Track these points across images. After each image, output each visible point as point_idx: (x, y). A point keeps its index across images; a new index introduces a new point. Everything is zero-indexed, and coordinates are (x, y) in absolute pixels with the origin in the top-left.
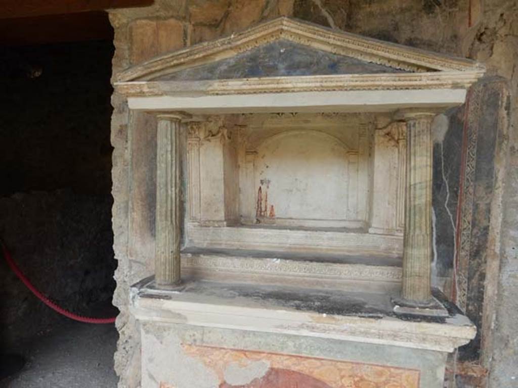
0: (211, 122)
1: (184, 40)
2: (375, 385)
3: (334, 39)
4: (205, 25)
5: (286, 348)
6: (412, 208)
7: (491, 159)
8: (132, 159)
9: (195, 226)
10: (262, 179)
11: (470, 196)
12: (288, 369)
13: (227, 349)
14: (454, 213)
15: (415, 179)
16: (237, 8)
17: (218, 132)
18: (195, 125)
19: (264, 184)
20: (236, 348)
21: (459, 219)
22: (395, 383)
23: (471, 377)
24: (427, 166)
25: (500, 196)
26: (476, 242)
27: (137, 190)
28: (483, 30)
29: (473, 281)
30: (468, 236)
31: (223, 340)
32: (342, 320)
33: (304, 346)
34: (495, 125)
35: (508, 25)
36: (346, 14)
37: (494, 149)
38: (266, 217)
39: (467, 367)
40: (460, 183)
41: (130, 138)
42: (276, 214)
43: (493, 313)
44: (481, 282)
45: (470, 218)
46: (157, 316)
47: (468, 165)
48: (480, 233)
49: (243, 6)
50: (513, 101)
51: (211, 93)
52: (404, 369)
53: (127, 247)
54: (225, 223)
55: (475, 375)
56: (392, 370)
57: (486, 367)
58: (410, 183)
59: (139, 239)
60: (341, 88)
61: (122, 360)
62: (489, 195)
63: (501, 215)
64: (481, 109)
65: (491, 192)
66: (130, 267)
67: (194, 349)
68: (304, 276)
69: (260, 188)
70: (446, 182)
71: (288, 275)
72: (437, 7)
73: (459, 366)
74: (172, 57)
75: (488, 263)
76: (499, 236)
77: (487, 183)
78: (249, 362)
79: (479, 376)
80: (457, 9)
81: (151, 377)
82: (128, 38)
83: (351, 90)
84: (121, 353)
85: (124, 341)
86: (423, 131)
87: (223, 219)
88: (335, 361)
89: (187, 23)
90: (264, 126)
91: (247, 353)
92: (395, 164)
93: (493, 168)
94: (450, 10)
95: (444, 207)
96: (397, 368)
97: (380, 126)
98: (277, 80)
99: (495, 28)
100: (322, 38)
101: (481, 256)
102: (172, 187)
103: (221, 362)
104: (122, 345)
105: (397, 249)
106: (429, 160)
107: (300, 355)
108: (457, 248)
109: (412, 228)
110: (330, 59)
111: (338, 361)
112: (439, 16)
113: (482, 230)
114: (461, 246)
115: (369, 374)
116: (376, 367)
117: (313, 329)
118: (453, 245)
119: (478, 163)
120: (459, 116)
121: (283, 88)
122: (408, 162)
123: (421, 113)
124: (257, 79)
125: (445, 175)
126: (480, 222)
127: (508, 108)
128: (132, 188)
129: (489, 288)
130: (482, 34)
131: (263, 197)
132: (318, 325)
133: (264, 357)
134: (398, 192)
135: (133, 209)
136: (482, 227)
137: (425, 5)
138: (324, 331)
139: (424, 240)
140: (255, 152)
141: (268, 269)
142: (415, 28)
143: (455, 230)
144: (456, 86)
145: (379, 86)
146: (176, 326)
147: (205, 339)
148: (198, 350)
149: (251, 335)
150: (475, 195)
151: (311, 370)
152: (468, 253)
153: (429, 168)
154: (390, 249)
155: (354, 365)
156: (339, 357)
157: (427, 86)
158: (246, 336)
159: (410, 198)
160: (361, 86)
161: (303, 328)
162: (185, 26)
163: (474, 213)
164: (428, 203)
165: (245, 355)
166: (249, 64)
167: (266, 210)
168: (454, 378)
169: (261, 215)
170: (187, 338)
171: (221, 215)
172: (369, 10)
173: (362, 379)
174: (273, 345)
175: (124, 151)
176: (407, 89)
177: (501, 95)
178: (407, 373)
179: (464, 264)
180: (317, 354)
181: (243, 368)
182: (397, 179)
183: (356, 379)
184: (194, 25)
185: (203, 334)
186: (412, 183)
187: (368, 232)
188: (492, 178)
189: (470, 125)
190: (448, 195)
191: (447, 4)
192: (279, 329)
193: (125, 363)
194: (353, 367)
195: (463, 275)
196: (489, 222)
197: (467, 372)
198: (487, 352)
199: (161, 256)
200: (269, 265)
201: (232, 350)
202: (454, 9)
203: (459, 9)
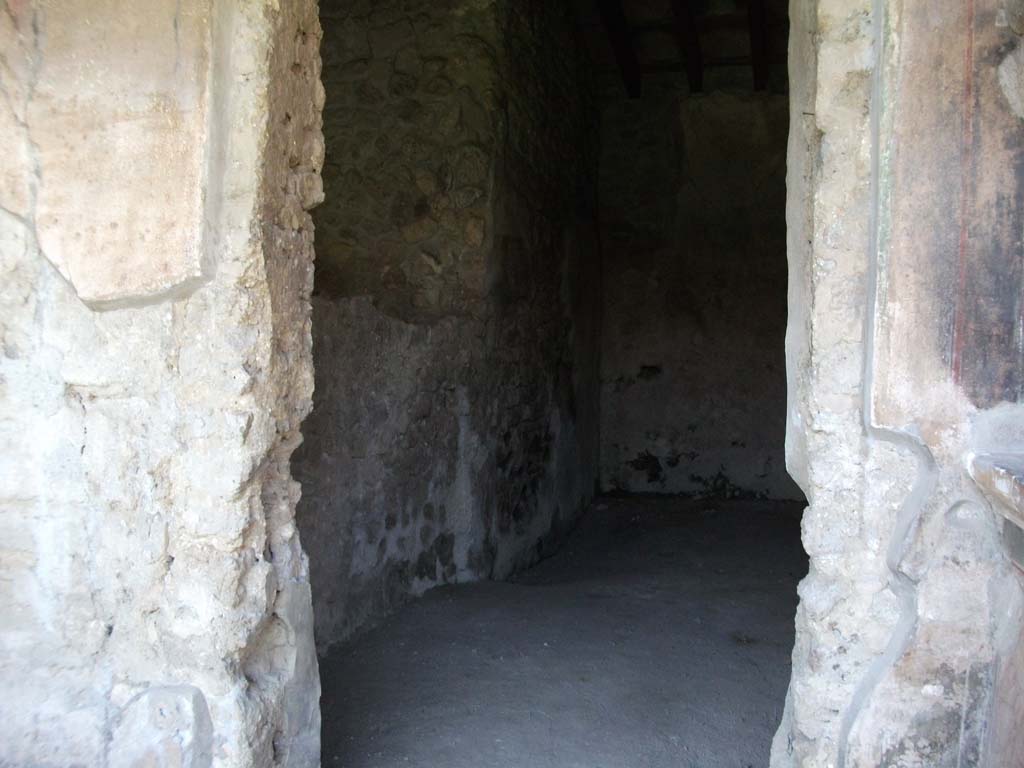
27: (903, 243)
59: (907, 374)
66: (865, 453)
135: (891, 290)
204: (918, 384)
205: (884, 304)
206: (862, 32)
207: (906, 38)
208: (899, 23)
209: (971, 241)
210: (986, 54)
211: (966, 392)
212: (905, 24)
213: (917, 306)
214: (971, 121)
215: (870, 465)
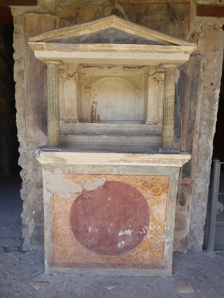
0: (69, 70)
1: (55, 26)
2: (151, 184)
3: (136, 28)
4: (66, 19)
5: (113, 171)
6: (167, 108)
7: (196, 91)
8: (27, 88)
9: (62, 122)
10: (94, 101)
11: (188, 107)
12: (114, 180)
13: (86, 174)
14: (181, 114)
15: (168, 95)
16: (83, 11)
17: (73, 75)
18: (62, 71)
19: (95, 104)
20: (90, 173)
21: (183, 117)
22: (159, 182)
23: (187, 184)
24: (173, 89)
25: (200, 106)
26: (190, 126)
27: (30, 105)
28: (194, 33)
29: (189, 143)
30: (187, 125)
31: (83, 170)
32: (138, 155)
33: (121, 170)
34: (198, 76)
35: (204, 31)
36: (136, 19)
37: (198, 86)
38: (96, 120)
39: (185, 180)
40: (184, 101)
41: (25, 77)
42: (100, 118)
43: (196, 157)
44: (192, 144)
45: (188, 116)
46: (51, 161)
47: (187, 93)
48: (191, 123)
49: (86, 10)
50: (205, 65)
51: (78, 50)
52: (163, 176)
53: (26, 134)
54: (78, 121)
55: (188, 183)
56: (158, 177)
57: (192, 179)
58: (166, 97)
59: (33, 130)
60: (139, 51)
61: (25, 192)
62: (196, 106)
63: (200, 115)
64: (193, 68)
65: (196, 105)
66: (28, 145)
67: (70, 175)
68: (118, 143)
69: (93, 106)
70: (179, 100)
71: (111, 143)
72: (176, 20)
73: (182, 180)
74: (59, 31)
75: (194, 136)
76: (199, 124)
77: (195, 101)
78: (96, 179)
79: (190, 183)
80: (184, 22)
81: (48, 190)
82: (23, 22)
83: (143, 52)
84: (24, 189)
85: (26, 183)
86: (171, 73)
87: (77, 119)
88: (134, 175)
89: (56, 17)
90: (94, 74)
91: (95, 175)
92: (157, 92)
93: (197, 94)
94: (181, 22)
95: (177, 112)
96: (160, 176)
97: (151, 75)
98: (110, 45)
99: (199, 32)
100: (131, 27)
101: (192, 133)
102: (56, 99)
103: (83, 181)
104: (25, 185)
105: (158, 131)
106: (173, 86)
107: (119, 174)
108: (182, 130)
109: (166, 116)
110: (133, 38)
111: (136, 175)
112: (177, 24)
113: (192, 121)
114: (184, 129)
115: (149, 179)
116: (152, 176)
117: (125, 161)
118: (181, 129)
119: (191, 92)
120: (184, 71)
121: (113, 50)
122: (165, 87)
123: (171, 66)
124: (101, 44)
125: (178, 97)
126: (191, 118)
127: (203, 68)
128: (27, 103)
129: (194, 146)
130: (193, 35)
131: (94, 110)
132: (128, 159)
133: (103, 177)
134: (159, 105)
135: (28, 114)
136: (192, 120)
137: (171, 19)
138: (130, 162)
139: (171, 121)
140: (90, 87)
141: (101, 140)
142: (167, 29)
143: (182, 122)
144: (186, 52)
145: (155, 51)
146: (61, 165)
147: (75, 170)
148: (71, 176)
149: (97, 167)
150: (190, 106)
151: (124, 180)
152: (187, 132)
153: (173, 90)
154: (155, 131)
155: (142, 176)
156: (136, 173)
157: (175, 52)
158: (94, 167)
159: (166, 103)
160: (148, 50)
161: (121, 161)
162: (55, 18)
163: (189, 114)
164: (173, 106)
165: (94, 176)
166: (96, 37)
167: (95, 117)
168: (180, 185)
169: (93, 119)
170: (66, 170)
171: (76, 117)
172: (146, 18)
173: (146, 182)
174: (107, 171)
175: (22, 84)
176: (167, 53)
177: (201, 62)
178: (164, 177)
179: (185, 136)
180: (127, 173)
181: (94, 182)
182: (158, 99)
183: (143, 182)
184: (60, 18)
185: (74, 169)
186: (167, 97)
187: (145, 123)
188: (197, 98)
189: (189, 75)
190: (179, 106)
191: (180, 19)
192: (110, 163)
193: (27, 194)
194: (142, 177)
195: (184, 141)
196: (195, 118)
197: (185, 182)
198: (193, 173)
199: (51, 133)
200: (101, 138)
201: (88, 174)
202: (183, 22)
203: (185, 22)
204: (35, 132)
205: (27, 116)
206: (22, 62)
207: (28, 63)
208: (27, 60)
209: (43, 104)
210: (44, 67)
211: (44, 133)
212: (28, 60)
213: (34, 117)
214: (42, 80)
215: (29, 148)
